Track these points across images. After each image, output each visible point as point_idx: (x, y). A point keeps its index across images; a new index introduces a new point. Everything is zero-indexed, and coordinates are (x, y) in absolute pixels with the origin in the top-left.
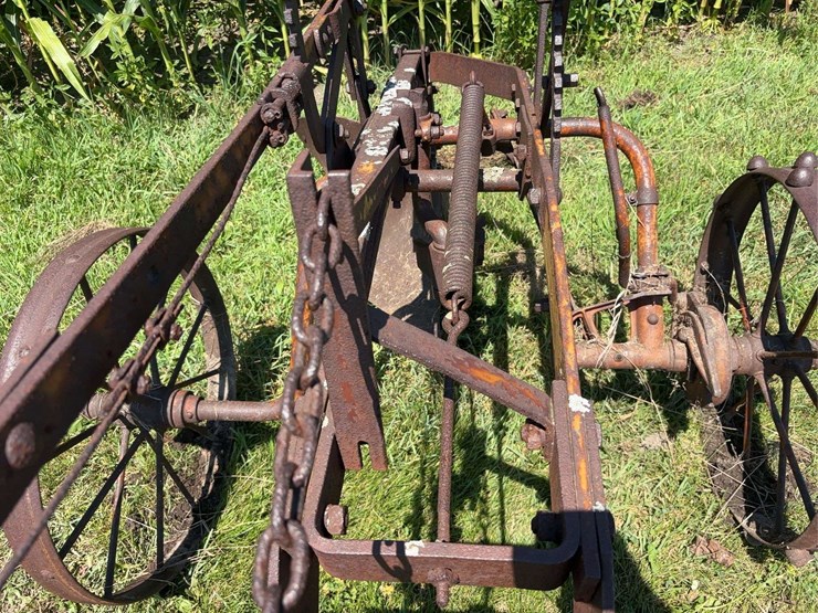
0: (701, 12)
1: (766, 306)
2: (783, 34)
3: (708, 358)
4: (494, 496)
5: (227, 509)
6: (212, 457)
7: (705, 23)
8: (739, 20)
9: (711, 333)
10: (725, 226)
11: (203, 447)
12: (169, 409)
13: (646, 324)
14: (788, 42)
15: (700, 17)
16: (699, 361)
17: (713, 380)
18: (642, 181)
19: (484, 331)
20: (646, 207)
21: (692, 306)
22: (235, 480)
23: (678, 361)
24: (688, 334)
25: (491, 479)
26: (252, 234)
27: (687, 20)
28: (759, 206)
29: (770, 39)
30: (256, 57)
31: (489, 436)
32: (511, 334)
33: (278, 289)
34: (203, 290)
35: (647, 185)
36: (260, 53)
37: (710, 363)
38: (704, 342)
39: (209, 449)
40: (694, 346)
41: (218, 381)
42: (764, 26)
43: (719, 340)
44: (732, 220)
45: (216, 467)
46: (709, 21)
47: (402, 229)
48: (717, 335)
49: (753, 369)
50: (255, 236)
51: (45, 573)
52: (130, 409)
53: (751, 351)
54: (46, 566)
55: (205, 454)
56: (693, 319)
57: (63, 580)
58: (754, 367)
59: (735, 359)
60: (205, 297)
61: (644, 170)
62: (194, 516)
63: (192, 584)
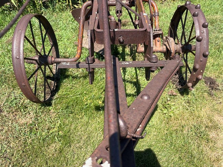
1: (182, 37)
3: (170, 45)
5: (60, 90)
6: (55, 83)
9: (171, 41)
10: (173, 27)
12: (48, 59)
13: (157, 42)
16: (168, 47)
17: (171, 49)
18: (155, 11)
20: (156, 16)
21: (167, 38)
22: (61, 85)
23: (164, 49)
24: (166, 43)
26: (61, 39)
28: (181, 20)
30: (59, 1)
33: (68, 50)
34: (53, 40)
35: (156, 11)
37: (171, 47)
38: (169, 43)
39: (54, 81)
40: (167, 45)
41: (56, 65)
43: (172, 42)
44: (175, 25)
48: (172, 41)
49: (179, 51)
50: (62, 39)
51: (23, 84)
52: (39, 59)
53: (179, 47)
54: (24, 82)
55: (53, 82)
56: (167, 40)
57: (27, 86)
58: (180, 50)
59: (176, 48)
60: (53, 42)
61: (156, 8)
62: (51, 93)
63: (53, 104)
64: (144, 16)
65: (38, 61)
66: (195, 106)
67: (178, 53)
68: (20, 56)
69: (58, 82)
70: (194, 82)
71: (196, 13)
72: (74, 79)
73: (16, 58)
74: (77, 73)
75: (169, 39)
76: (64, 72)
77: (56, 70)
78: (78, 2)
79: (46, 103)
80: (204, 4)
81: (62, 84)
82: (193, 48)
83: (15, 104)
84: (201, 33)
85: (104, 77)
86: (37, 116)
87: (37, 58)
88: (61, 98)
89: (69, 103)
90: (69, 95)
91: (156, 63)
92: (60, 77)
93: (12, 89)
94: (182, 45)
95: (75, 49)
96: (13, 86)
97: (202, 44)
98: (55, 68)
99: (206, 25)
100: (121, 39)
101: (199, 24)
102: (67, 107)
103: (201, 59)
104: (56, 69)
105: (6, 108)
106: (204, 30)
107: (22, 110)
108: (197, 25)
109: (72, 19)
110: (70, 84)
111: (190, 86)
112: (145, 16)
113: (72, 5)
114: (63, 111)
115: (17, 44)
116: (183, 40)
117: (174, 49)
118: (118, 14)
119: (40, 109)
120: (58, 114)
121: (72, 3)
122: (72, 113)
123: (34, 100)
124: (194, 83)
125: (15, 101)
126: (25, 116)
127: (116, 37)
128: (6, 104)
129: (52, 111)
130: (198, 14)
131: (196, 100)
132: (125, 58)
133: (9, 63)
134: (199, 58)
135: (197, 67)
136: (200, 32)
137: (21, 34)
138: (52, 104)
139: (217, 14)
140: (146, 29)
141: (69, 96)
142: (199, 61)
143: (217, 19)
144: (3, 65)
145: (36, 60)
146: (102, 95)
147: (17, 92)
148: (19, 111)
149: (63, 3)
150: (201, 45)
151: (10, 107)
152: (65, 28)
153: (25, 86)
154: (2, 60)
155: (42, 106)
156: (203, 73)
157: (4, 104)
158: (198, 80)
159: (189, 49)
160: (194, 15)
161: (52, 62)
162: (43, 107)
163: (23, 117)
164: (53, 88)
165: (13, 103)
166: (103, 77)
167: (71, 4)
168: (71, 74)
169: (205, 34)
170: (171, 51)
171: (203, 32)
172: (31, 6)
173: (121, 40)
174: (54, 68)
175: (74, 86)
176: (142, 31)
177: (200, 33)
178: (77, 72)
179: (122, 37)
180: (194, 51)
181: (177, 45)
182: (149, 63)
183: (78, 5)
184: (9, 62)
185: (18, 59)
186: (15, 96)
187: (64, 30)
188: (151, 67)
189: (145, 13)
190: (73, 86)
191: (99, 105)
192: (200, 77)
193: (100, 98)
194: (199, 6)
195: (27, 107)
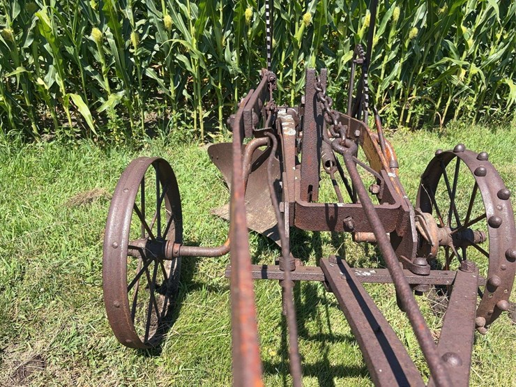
0: (400, 123)
1: (450, 213)
2: (440, 135)
3: (428, 230)
4: (324, 314)
6: (166, 299)
7: (403, 129)
8: (419, 128)
9: (427, 220)
11: (161, 294)
14: (443, 138)
15: (400, 126)
16: (423, 233)
17: (431, 238)
18: (390, 158)
19: (309, 246)
20: (393, 169)
22: (182, 305)
25: (322, 308)
27: (394, 127)
29: (434, 137)
30: (180, 125)
31: (319, 286)
32: (324, 247)
33: (197, 225)
34: (174, 206)
36: (182, 122)
37: (429, 233)
38: (425, 224)
39: (164, 295)
40: (420, 228)
42: (431, 131)
43: (432, 224)
45: (168, 304)
46: (404, 128)
47: (266, 195)
48: (430, 222)
49: (447, 242)
51: (116, 303)
52: (146, 246)
53: (446, 233)
54: (118, 297)
55: (162, 297)
56: (419, 218)
57: (124, 307)
58: (448, 240)
59: (439, 236)
60: (173, 210)
61: (391, 153)
62: (159, 324)
63: (163, 351)
64: (389, 178)
65: (144, 251)
66: (496, 374)
67: (444, 246)
68: (119, 243)
69: (174, 297)
70: (489, 314)
71: (482, 169)
72: (210, 292)
73: (113, 246)
74: (218, 279)
75: (423, 216)
76: (189, 275)
77: (172, 270)
78: (217, 127)
79: (150, 347)
80: (480, 141)
81: (184, 303)
82: (477, 237)
83: (77, 346)
84: (498, 210)
85: (278, 292)
86: (126, 378)
87: (142, 245)
88: (182, 336)
89: (201, 349)
90: (200, 330)
91: (427, 277)
92: (178, 287)
93: (71, 311)
94: (452, 229)
95: (211, 223)
96: (74, 303)
97: (502, 233)
98: (170, 266)
99: (505, 195)
100: (350, 222)
101: (491, 192)
102: (197, 361)
103: (504, 265)
104: (173, 267)
105: (55, 356)
106: (503, 203)
107: (93, 363)
108: (484, 192)
109: (205, 162)
110: (200, 304)
111: (481, 325)
112: (392, 179)
113: (205, 134)
114: (187, 369)
115: (118, 218)
116: (454, 220)
117: (435, 238)
118: (329, 168)
119: (134, 362)
120: (177, 376)
121: (204, 129)
122: (207, 375)
123: (128, 341)
124: (490, 316)
125: (77, 340)
126: (99, 379)
127: (339, 219)
128: (55, 347)
129: (161, 368)
130: (485, 171)
131: (495, 356)
132: (321, 248)
133: (68, 250)
134: (499, 263)
135: (496, 281)
136: (495, 207)
137: (127, 198)
138: (161, 351)
139: (510, 161)
140: (401, 206)
141: (199, 333)
142: (499, 268)
143: (511, 173)
144: (56, 254)
145: (140, 249)
146: (275, 336)
147: (83, 319)
148: (86, 364)
149: (186, 128)
150: (499, 234)
151: (65, 354)
152: (190, 179)
153: (119, 307)
154: (55, 243)
155: (140, 356)
156: (508, 295)
157: (51, 346)
158: (498, 311)
159: (469, 239)
160: (477, 173)
161: (174, 254)
162: (142, 357)
163: (94, 381)
164: (162, 311)
165: (73, 343)
166: (276, 291)
167: (201, 130)
168: (204, 280)
169: (506, 213)
170: (431, 243)
171: (502, 209)
172: (122, 133)
173: (350, 224)
174: (168, 265)
175: (211, 308)
176: (392, 210)
177: (494, 209)
178: (216, 276)
179: (350, 218)
180: (480, 243)
181: (442, 230)
182: (413, 275)
183: (215, 134)
184: (70, 249)
185: (117, 247)
186: (77, 328)
187: (186, 183)
188: (417, 285)
189: (391, 172)
190: (208, 310)
191: (270, 361)
192: (503, 304)
193: (271, 341)
194: (484, 155)
195: (105, 356)
